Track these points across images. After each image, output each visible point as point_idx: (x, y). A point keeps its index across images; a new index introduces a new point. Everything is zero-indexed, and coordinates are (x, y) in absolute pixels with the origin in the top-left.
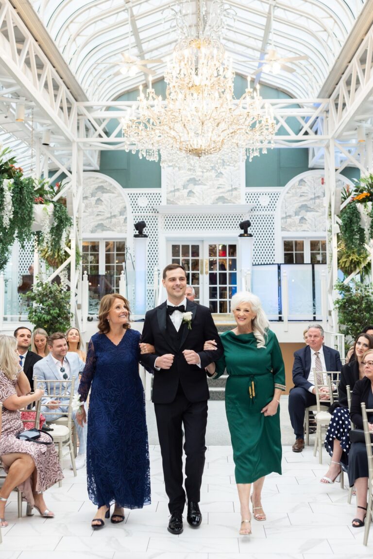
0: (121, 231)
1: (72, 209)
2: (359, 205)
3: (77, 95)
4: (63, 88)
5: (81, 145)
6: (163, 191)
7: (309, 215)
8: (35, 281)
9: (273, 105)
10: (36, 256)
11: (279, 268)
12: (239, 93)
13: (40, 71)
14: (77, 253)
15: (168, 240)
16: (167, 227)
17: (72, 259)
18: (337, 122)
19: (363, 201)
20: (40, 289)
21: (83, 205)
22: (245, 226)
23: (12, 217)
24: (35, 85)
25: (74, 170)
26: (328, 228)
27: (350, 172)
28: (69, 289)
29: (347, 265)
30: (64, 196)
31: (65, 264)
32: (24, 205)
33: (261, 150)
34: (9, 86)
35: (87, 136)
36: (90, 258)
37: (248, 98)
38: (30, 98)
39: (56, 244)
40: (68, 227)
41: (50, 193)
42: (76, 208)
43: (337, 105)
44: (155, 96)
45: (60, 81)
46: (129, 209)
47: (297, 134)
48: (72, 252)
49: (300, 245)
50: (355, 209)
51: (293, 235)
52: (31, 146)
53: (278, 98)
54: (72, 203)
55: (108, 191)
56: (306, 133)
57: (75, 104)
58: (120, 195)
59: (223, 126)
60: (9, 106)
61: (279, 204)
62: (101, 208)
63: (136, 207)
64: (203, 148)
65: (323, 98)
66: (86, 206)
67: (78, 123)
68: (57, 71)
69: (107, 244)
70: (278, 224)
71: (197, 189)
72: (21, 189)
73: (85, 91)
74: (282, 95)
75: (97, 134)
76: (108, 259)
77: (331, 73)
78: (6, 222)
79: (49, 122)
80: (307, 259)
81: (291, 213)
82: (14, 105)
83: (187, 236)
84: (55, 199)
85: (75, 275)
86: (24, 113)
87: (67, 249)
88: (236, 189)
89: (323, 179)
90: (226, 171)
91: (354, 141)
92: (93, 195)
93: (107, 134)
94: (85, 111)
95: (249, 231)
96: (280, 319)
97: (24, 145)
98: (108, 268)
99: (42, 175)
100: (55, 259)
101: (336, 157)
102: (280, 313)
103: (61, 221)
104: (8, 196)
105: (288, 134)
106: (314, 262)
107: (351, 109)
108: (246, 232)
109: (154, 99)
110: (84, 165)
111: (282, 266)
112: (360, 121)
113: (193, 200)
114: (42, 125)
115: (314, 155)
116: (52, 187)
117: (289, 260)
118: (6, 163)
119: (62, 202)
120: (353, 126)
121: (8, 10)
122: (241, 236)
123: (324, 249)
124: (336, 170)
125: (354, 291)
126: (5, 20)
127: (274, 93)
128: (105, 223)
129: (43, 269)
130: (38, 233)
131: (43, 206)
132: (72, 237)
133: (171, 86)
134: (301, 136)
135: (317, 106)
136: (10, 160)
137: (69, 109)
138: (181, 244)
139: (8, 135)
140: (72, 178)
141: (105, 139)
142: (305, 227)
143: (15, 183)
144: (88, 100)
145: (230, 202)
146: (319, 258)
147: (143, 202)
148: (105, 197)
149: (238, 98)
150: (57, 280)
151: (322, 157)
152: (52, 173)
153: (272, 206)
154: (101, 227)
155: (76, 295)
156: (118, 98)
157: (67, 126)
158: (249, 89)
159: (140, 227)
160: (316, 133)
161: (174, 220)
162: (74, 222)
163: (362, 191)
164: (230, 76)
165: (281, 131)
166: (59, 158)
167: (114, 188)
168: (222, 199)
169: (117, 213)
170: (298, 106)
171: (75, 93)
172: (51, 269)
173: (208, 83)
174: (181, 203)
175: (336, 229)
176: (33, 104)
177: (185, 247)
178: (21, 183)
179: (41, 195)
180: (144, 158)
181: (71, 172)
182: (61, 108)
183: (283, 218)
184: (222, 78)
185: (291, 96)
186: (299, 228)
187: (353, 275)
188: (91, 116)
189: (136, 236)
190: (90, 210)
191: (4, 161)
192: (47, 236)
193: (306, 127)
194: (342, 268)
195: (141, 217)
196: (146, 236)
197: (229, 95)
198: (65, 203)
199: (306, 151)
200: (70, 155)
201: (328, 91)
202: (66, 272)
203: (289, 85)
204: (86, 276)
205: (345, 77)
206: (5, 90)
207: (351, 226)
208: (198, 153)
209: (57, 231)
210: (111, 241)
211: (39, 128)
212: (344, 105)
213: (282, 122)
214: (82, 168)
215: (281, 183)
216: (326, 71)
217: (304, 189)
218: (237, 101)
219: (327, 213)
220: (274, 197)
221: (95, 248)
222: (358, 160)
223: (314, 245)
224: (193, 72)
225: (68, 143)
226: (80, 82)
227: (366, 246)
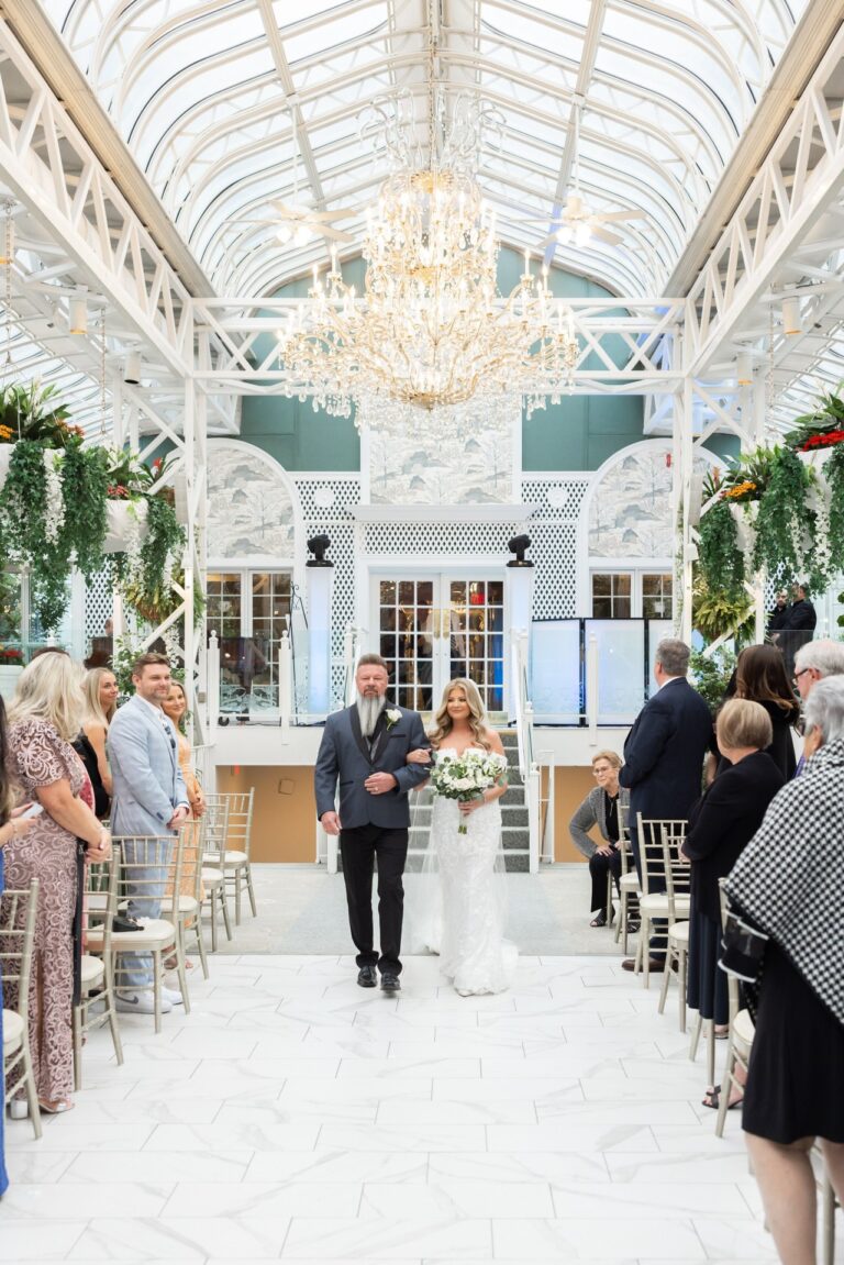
0: (283, 555)
1: (186, 511)
2: (733, 507)
3: (194, 285)
4: (164, 268)
5: (203, 385)
6: (364, 477)
7: (641, 527)
8: (116, 650)
9: (576, 309)
10: (118, 601)
11: (582, 626)
12: (506, 285)
13: (116, 234)
14: (197, 596)
15: (372, 571)
16: (372, 547)
17: (187, 607)
18: (699, 344)
19: (743, 499)
20: (125, 663)
21: (208, 503)
22: (519, 545)
23: (62, 523)
24: (106, 261)
25: (188, 435)
26: (677, 551)
27: (720, 442)
28: (181, 665)
29: (711, 620)
30: (170, 485)
31: (174, 616)
32: (86, 499)
33: (549, 398)
34: (54, 261)
35: (214, 367)
36: (224, 606)
37: (525, 294)
38: (96, 288)
39: (153, 575)
40: (177, 546)
41: (142, 477)
42: (193, 507)
43: (699, 310)
44: (342, 286)
45: (157, 256)
46: (299, 512)
47: (621, 367)
48: (187, 594)
49: (622, 583)
50: (728, 513)
51: (610, 564)
52: (103, 384)
53: (588, 295)
54: (185, 499)
55: (258, 477)
56: (640, 366)
57: (189, 304)
58: (280, 484)
59: (475, 348)
60: (55, 303)
61: (585, 504)
62: (243, 509)
63: (311, 509)
64: (437, 391)
65: (674, 296)
66: (214, 506)
67: (196, 341)
68: (151, 234)
69: (256, 580)
70: (582, 541)
71: (429, 474)
72: (81, 468)
73: (209, 277)
74: (594, 289)
75: (233, 362)
76: (259, 607)
77: (689, 246)
78: (52, 533)
79: (136, 337)
80: (637, 609)
81: (609, 522)
82: (65, 301)
83: (409, 565)
84: (152, 491)
85: (194, 637)
86: (85, 319)
87: (177, 588)
88: (503, 474)
89: (669, 457)
90: (484, 437)
91: (730, 383)
92: (227, 483)
93: (254, 363)
94: (209, 317)
95: (527, 555)
96: (583, 723)
97: (89, 382)
98: (257, 625)
99: (127, 444)
100: (154, 605)
101: (695, 414)
102: (583, 711)
103: (164, 532)
104: (54, 483)
105: (606, 369)
106: (649, 615)
107: (726, 317)
108: (521, 557)
109: (341, 294)
110: (209, 425)
111: (587, 621)
112: (743, 343)
113: (421, 495)
114: (124, 342)
115: (653, 410)
116: (145, 467)
117: (603, 610)
118: (49, 417)
119: (167, 495)
120: (730, 353)
121: (45, 104)
122: (511, 564)
123: (668, 590)
124: (695, 439)
125: (721, 670)
126: (40, 123)
127: (580, 286)
128: (253, 537)
129: (133, 626)
130: (119, 557)
131: (128, 502)
132: (187, 563)
133: (375, 265)
134: (628, 373)
135: (661, 313)
136: (56, 411)
137: (177, 312)
138: (397, 580)
139: (56, 363)
140: (186, 450)
141: (250, 373)
142: (633, 548)
143: (67, 457)
144: (214, 295)
145: (491, 498)
146: (659, 608)
147: (324, 498)
148: (251, 487)
149: (506, 295)
151: (669, 414)
152: (146, 439)
153: (572, 509)
154: (244, 545)
155: (196, 676)
156: (275, 292)
157: (175, 346)
158: (527, 276)
159: (318, 546)
160: (659, 366)
161: (384, 536)
162: (190, 534)
163: (740, 480)
164: (490, 246)
165: (591, 363)
166: (160, 410)
167: (270, 470)
168: (475, 493)
169: (273, 517)
170: (627, 312)
171: (188, 279)
172: (147, 625)
173: (446, 261)
174: (398, 500)
175: (692, 554)
176: (103, 299)
177: (406, 586)
178: (80, 456)
179: (122, 482)
180: (322, 411)
181: (182, 438)
182: (162, 310)
183: (591, 532)
184: (475, 253)
185: (612, 293)
186: (622, 551)
187: (719, 641)
188: (220, 327)
189: (310, 564)
190: (222, 512)
191: (46, 412)
192: (135, 562)
193: (639, 354)
194: (700, 627)
195: (322, 525)
196: (329, 564)
197: (487, 288)
198: (172, 500)
199: (638, 401)
200: (182, 403)
201: (683, 284)
202: (175, 632)
203: (609, 271)
204: (214, 640)
205: (716, 255)
206: (48, 271)
207: (718, 548)
208: (425, 401)
209: (155, 552)
210: (264, 574)
211: (119, 350)
212: (714, 310)
213: (594, 344)
214: (204, 431)
215: (591, 464)
216: (681, 241)
217: (634, 475)
218: (503, 301)
219: (675, 522)
220: (577, 491)
221: (233, 586)
222: (738, 421)
223: (650, 583)
224: (419, 240)
225: (177, 380)
226: (197, 257)
227: (746, 585)
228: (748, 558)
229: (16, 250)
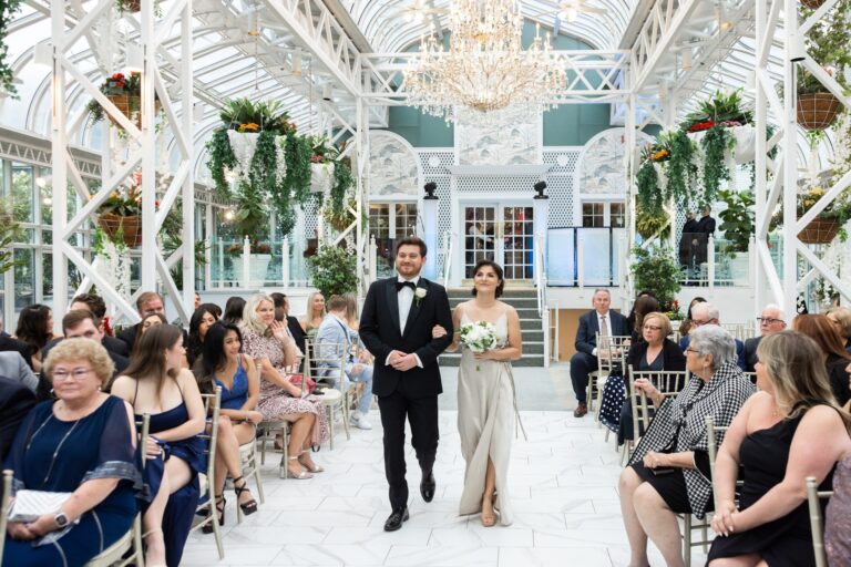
0: (411, 193)
1: (357, 168)
2: (656, 164)
3: (361, 45)
4: (344, 37)
5: (367, 100)
6: (456, 150)
7: (609, 176)
8: (320, 246)
9: (571, 56)
10: (321, 219)
11: (575, 231)
12: (526, 43)
13: (316, 18)
14: (364, 216)
15: (461, 202)
16: (460, 189)
17: (358, 222)
18: (639, 75)
19: (660, 160)
20: (324, 253)
21: (369, 165)
22: (540, 187)
23: (285, 176)
24: (311, 33)
25: (359, 129)
26: (627, 189)
27: (652, 129)
28: (355, 253)
29: (646, 228)
30: (348, 155)
31: (351, 227)
32: (298, 162)
33: (551, 105)
34: (283, 34)
35: (373, 90)
36: (380, 221)
37: (536, 48)
38: (306, 48)
39: (338, 205)
40: (351, 188)
41: (331, 151)
42: (361, 165)
43: (638, 56)
44: (436, 45)
45: (340, 30)
46: (420, 170)
47: (596, 88)
48: (358, 215)
49: (599, 208)
50: (652, 168)
51: (593, 197)
52: (312, 101)
53: (579, 49)
54: (356, 163)
55: (398, 151)
56: (606, 87)
57: (359, 56)
58: (410, 154)
59: (509, 78)
60: (285, 57)
61: (578, 164)
62: (390, 168)
63: (427, 168)
64: (489, 101)
65: (625, 48)
66: (375, 167)
67: (362, 76)
68: (336, 19)
69: (398, 208)
70: (577, 184)
71: (492, 148)
72: (295, 147)
73: (370, 42)
74: (582, 45)
75: (383, 88)
76: (399, 222)
77: (632, 21)
78: (279, 182)
79: (329, 75)
80: (607, 222)
81: (591, 173)
82: (290, 56)
83: (480, 198)
84: (339, 159)
85: (362, 239)
86: (303, 65)
87: (352, 211)
88: (533, 148)
89: (623, 137)
90: (522, 127)
91: (657, 96)
92: (382, 154)
93: (394, 88)
94: (369, 64)
95: (545, 192)
96: (576, 285)
97: (305, 100)
98: (398, 232)
99: (326, 134)
100: (340, 221)
101: (637, 114)
102: (576, 278)
103: (343, 179)
104: (281, 154)
105: (587, 89)
106: (614, 224)
107: (652, 60)
108: (541, 193)
109: (436, 50)
110: (371, 122)
111: (578, 230)
112: (663, 74)
113: (487, 160)
114: (323, 78)
115: (615, 112)
116: (335, 146)
117: (587, 223)
118: (278, 119)
119: (347, 161)
120: (655, 79)
122: (536, 197)
123: (623, 212)
124: (637, 127)
125: (651, 255)
127: (575, 43)
128: (395, 184)
129: (329, 230)
130: (320, 195)
131: (324, 165)
132: (358, 198)
133: (455, 33)
134: (600, 91)
135: (617, 58)
136: (282, 115)
137: (352, 61)
138: (475, 206)
139: (287, 90)
140: (358, 136)
141: (392, 94)
142: (605, 188)
143: (287, 140)
144: (372, 51)
145: (526, 161)
146: (620, 221)
147: (434, 162)
148: (395, 156)
149: (526, 49)
150: (343, 243)
151: (623, 114)
152: (336, 131)
153: (570, 167)
154: (391, 188)
155: (363, 259)
156: (406, 50)
157: (351, 80)
158: (538, 38)
159: (430, 188)
160: (618, 87)
161: (467, 182)
162: (360, 184)
163: (659, 150)
164: (518, 22)
165: (580, 86)
166: (345, 116)
167: (404, 147)
168: (517, 159)
169: (407, 174)
170: (601, 58)
171: (358, 43)
172: (337, 232)
173: (493, 31)
174: (475, 163)
175: (635, 190)
176: (310, 54)
177: (480, 210)
178: (295, 139)
179: (321, 154)
180: (427, 113)
181: (355, 130)
182: (343, 60)
183: (582, 179)
184: (510, 26)
185: (592, 47)
186: (599, 190)
187: (651, 239)
188: (375, 69)
189: (426, 198)
190: (379, 170)
191: (278, 116)
192: (327, 197)
193: (606, 80)
194: (640, 232)
195: (433, 177)
196: (436, 198)
197: (515, 45)
198: (349, 164)
199: (608, 106)
200: (355, 111)
201: (629, 42)
202: (352, 236)
203: (591, 35)
204: (373, 240)
205: (646, 25)
206: (281, 39)
207: (647, 187)
208: (481, 107)
209: (338, 193)
210: (403, 204)
211: (321, 82)
212: (645, 56)
213: (581, 76)
214: (367, 125)
215: (581, 142)
216: (628, 16)
217: (605, 148)
218: (525, 53)
219: (626, 174)
220: (573, 157)
221: (385, 211)
222: (662, 118)
223: (615, 208)
224: (479, 19)
225: (352, 98)
226: (363, 31)
227: (664, 207)
228: (663, 193)
229: (262, 30)
